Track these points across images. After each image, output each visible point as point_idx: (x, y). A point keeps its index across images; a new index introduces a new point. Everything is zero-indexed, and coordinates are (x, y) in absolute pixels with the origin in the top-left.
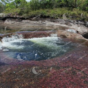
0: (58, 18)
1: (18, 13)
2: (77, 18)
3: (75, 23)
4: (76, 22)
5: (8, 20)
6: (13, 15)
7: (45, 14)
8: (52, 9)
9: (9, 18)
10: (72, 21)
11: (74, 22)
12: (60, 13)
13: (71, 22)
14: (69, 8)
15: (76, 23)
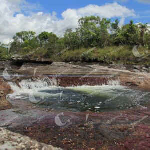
0: (112, 63)
1: (44, 54)
2: (146, 62)
3: (143, 71)
4: (145, 68)
5: (26, 65)
6: (35, 58)
7: (89, 57)
8: (102, 48)
9: (29, 62)
10: (137, 67)
11: (142, 68)
12: (115, 55)
13: (136, 69)
14: (130, 46)
15: (145, 70)
